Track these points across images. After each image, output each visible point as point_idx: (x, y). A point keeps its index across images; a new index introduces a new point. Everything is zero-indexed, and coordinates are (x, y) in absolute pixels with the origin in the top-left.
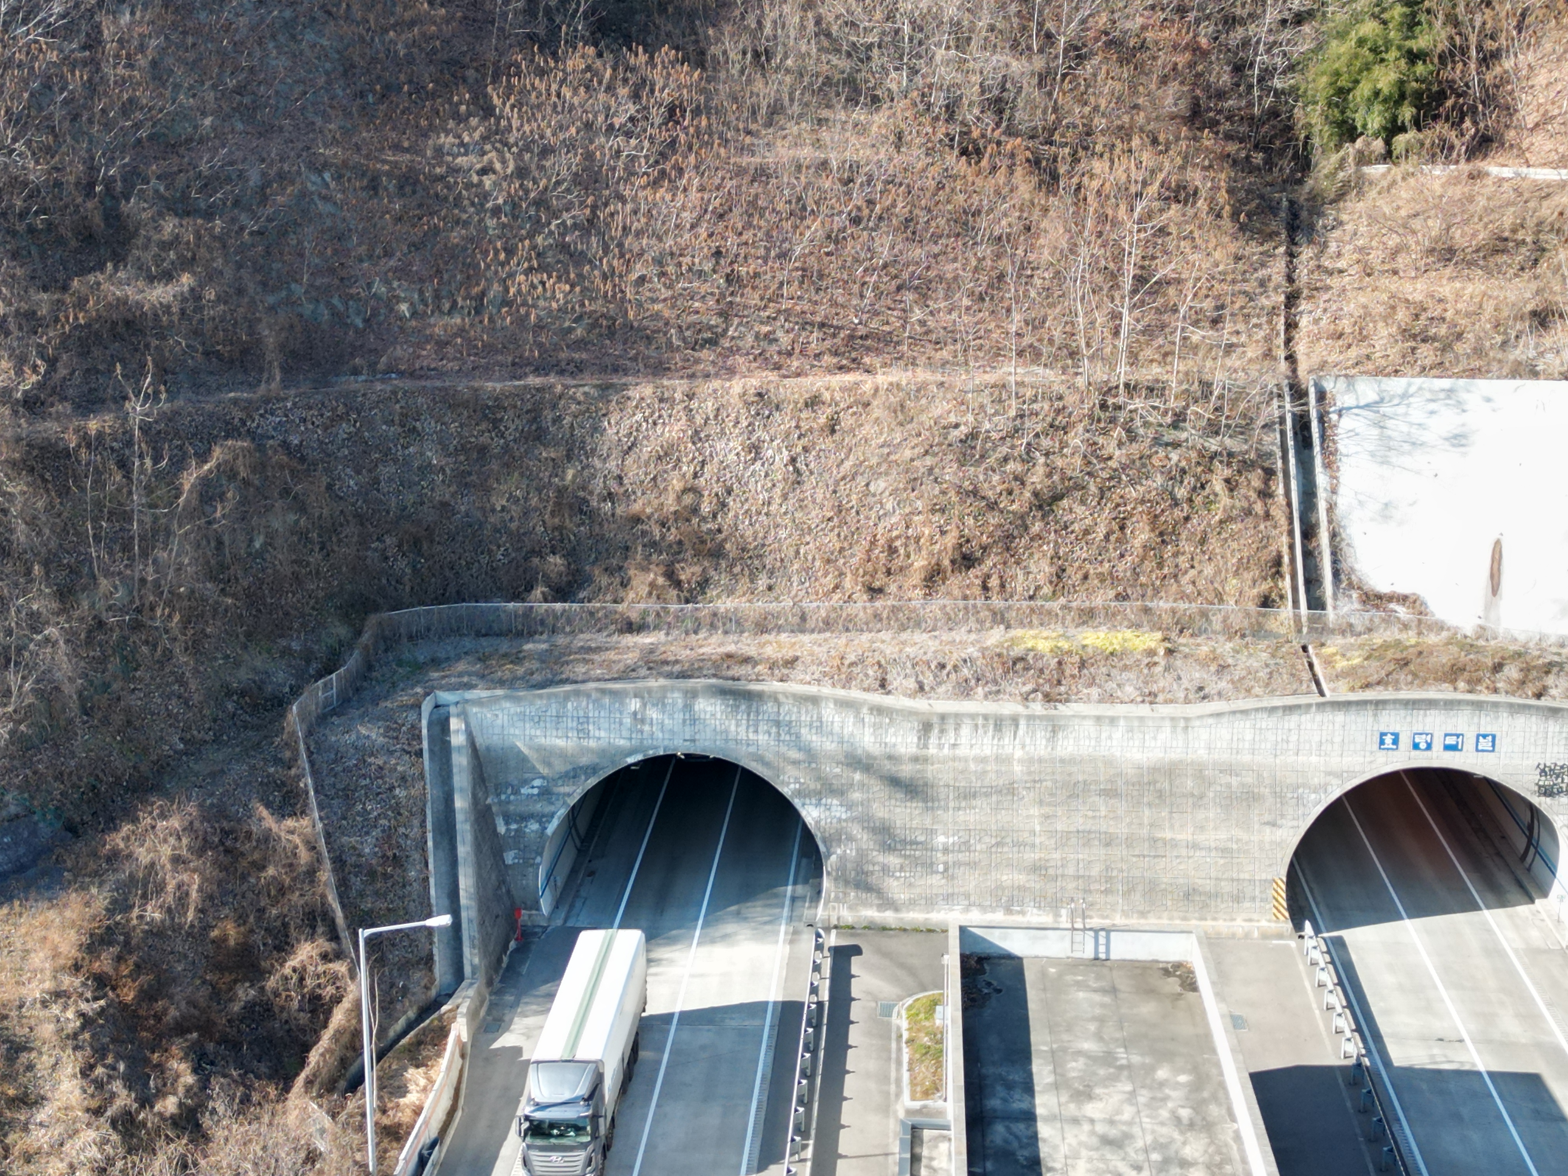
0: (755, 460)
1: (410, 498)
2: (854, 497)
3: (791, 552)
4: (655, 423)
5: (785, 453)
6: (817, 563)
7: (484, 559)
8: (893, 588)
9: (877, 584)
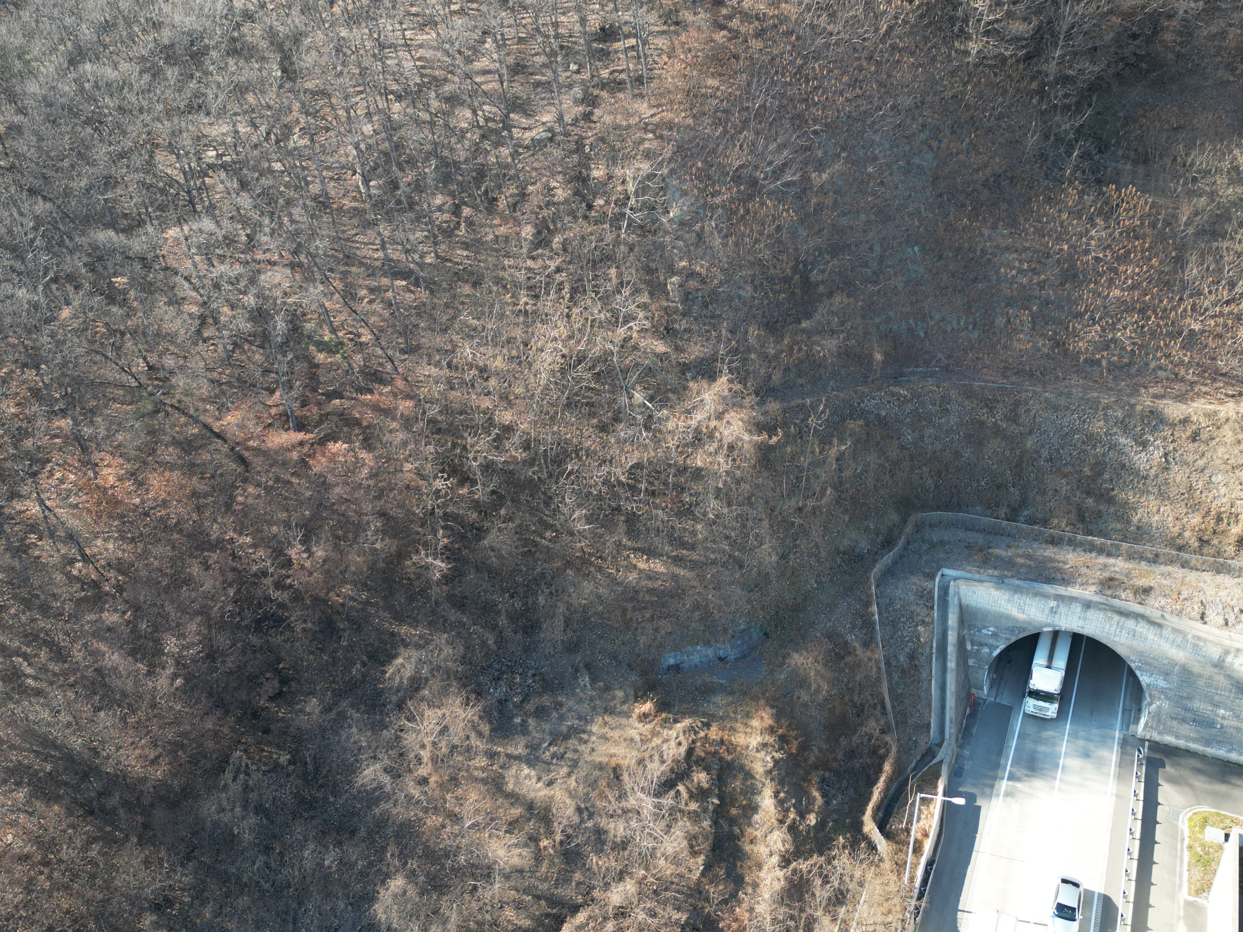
0: (1141, 451)
1: (939, 446)
2: (1201, 483)
3: (1155, 509)
4: (1084, 421)
5: (1161, 449)
6: (1170, 519)
7: (975, 485)
8: (1215, 542)
9: (1206, 538)
